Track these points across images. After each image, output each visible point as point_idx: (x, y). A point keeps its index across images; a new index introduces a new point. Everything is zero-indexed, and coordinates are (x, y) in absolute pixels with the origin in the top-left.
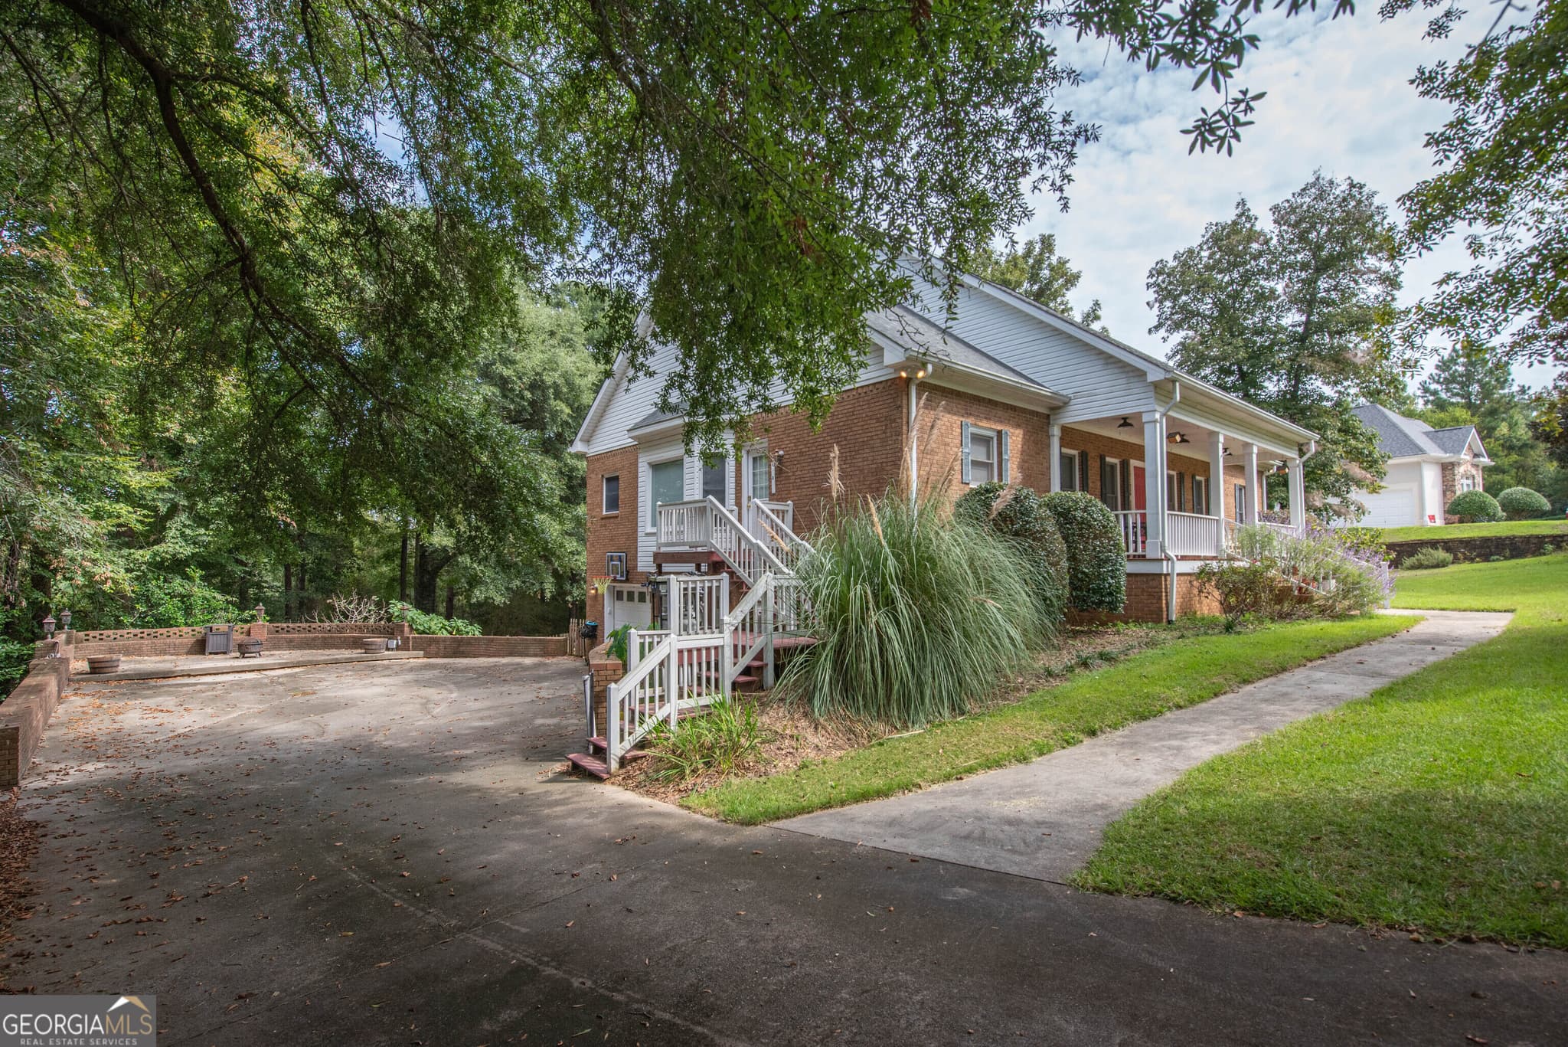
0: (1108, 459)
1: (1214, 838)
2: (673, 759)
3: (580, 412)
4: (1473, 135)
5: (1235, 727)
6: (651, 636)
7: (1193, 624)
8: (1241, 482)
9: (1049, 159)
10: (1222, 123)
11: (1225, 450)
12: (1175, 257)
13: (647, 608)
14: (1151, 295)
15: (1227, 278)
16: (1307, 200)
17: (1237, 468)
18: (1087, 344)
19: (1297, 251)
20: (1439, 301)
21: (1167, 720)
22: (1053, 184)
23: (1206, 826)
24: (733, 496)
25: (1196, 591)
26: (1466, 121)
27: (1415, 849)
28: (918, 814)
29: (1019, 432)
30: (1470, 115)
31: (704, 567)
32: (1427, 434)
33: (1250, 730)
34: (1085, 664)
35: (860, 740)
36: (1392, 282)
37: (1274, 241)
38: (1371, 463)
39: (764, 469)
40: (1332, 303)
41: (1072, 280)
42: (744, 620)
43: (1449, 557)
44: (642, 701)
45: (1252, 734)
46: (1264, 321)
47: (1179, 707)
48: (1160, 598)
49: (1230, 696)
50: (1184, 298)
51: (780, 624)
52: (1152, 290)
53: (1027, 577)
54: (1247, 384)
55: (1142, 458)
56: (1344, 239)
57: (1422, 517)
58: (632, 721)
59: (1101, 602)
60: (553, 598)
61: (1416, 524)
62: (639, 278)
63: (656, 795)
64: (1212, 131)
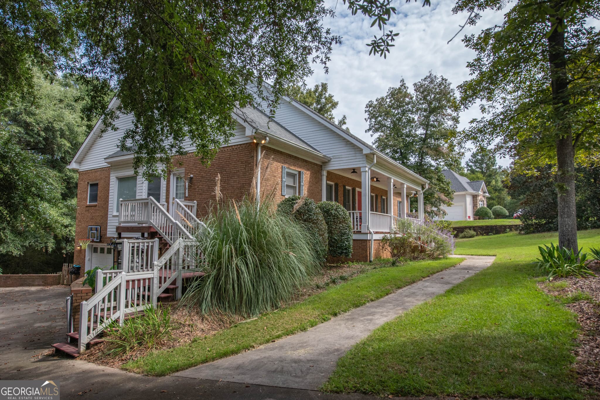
0: (347, 187)
1: (382, 361)
2: (120, 342)
3: (76, 146)
4: (483, 65)
5: (394, 308)
6: (111, 273)
7: (381, 262)
8: (400, 200)
9: (320, 48)
10: (382, 44)
11: (394, 185)
12: (376, 100)
13: (110, 258)
14: (366, 116)
15: (396, 112)
16: (427, 83)
17: (398, 194)
18: (339, 135)
19: (423, 104)
20: (470, 130)
21: (367, 307)
22: (322, 60)
23: (379, 355)
24: (165, 197)
25: (381, 248)
26: (481, 59)
27: (458, 359)
28: (252, 362)
29: (308, 173)
30: (482, 57)
31: (146, 235)
32: (468, 183)
33: (399, 310)
34: (334, 282)
35: (226, 325)
36: (456, 120)
37: (414, 98)
38: (448, 194)
39: (182, 184)
40: (434, 126)
41: (334, 105)
42: (166, 263)
43: (475, 233)
44: (102, 310)
45: (400, 312)
46: (410, 131)
47: (372, 301)
48: (367, 251)
49: (393, 294)
50: (380, 118)
51: (186, 265)
52: (367, 113)
53: (309, 241)
54: (403, 158)
55: (360, 188)
56: (440, 100)
57: (466, 217)
58: (95, 322)
59: (342, 253)
60: (54, 251)
61: (463, 220)
62: (111, 76)
63: (107, 363)
64: (378, 47)
